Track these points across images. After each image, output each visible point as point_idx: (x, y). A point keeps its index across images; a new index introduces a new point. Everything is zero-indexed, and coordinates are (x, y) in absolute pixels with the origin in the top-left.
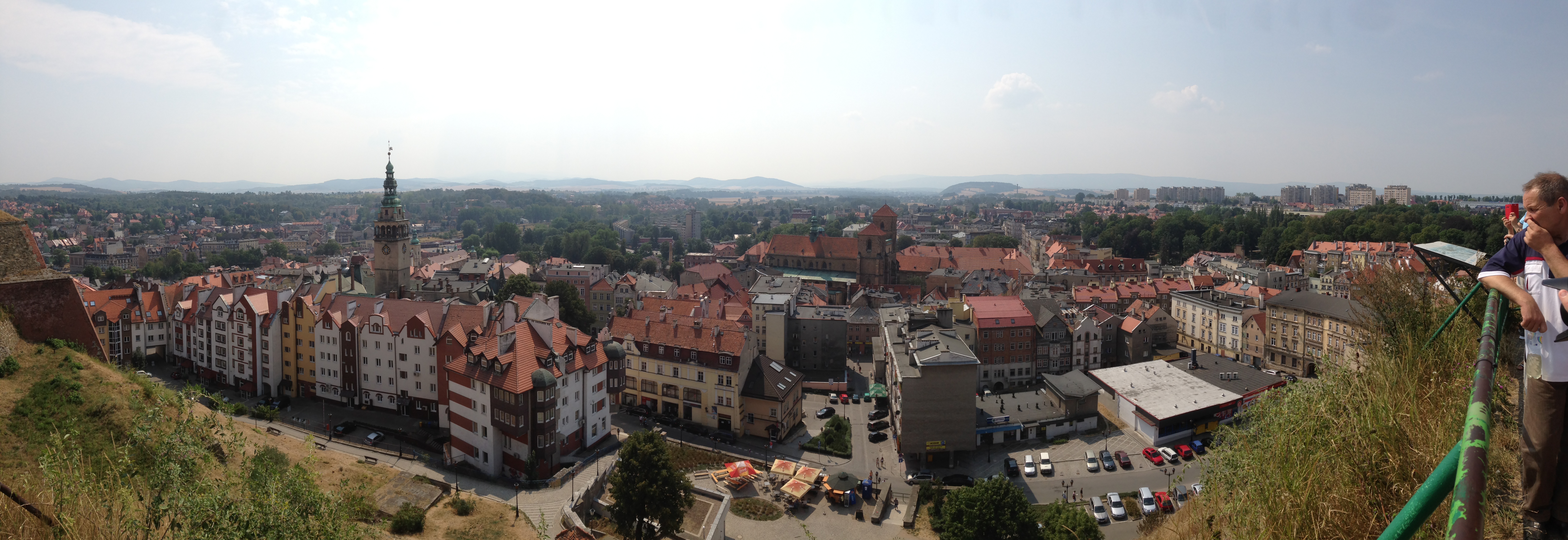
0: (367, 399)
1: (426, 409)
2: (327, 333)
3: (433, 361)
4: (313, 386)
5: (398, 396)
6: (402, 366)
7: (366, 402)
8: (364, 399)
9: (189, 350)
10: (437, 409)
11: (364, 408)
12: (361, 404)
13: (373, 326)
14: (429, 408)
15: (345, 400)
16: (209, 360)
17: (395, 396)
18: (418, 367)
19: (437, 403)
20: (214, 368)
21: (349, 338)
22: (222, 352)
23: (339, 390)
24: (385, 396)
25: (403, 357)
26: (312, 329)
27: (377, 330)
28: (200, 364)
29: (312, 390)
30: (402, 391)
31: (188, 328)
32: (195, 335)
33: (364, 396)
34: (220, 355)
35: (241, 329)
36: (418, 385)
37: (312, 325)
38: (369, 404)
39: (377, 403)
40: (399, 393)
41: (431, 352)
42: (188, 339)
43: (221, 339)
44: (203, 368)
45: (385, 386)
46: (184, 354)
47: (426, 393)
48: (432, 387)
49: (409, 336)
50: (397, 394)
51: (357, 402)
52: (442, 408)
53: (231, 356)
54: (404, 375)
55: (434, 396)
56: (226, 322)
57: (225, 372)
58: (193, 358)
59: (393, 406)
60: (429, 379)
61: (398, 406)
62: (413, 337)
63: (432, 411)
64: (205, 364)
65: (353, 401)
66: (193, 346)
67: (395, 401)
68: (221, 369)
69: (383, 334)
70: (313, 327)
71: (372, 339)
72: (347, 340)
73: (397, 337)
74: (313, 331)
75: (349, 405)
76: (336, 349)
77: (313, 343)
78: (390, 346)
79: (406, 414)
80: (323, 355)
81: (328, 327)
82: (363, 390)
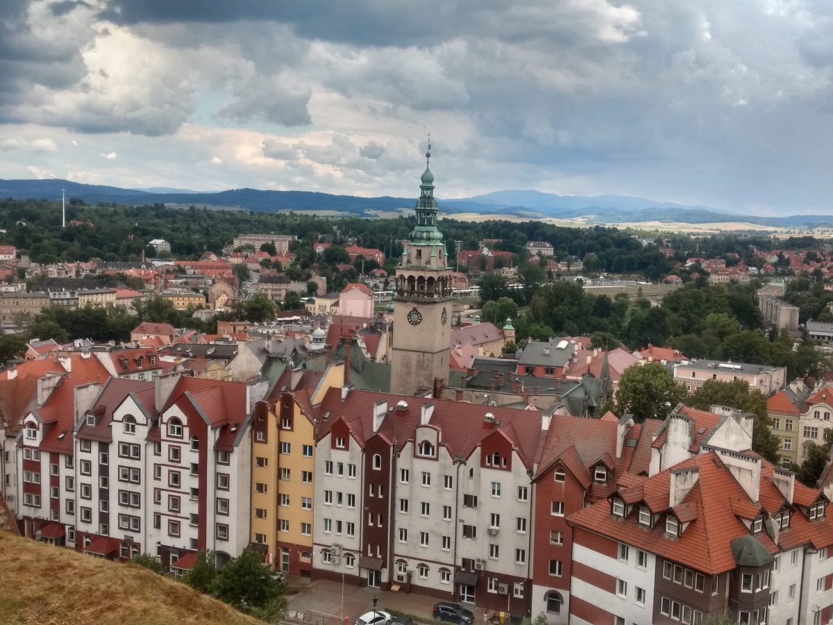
0: (402, 573)
1: (506, 592)
2: (338, 456)
3: (524, 509)
4: (308, 551)
5: (457, 568)
6: (469, 516)
7: (400, 578)
8: (397, 572)
9: (55, 504)
10: (528, 593)
11: (395, 588)
12: (391, 582)
13: (420, 445)
14: (511, 589)
15: (365, 575)
16: (104, 519)
17: (452, 569)
18: (495, 519)
19: (529, 584)
20: (116, 533)
21: (378, 465)
22: (129, 499)
23: (357, 556)
24: (434, 569)
25: (470, 501)
26: (308, 450)
27: (427, 452)
28: (82, 527)
29: (304, 559)
30: (464, 560)
31: (54, 459)
32: (70, 473)
33: (396, 567)
34: (129, 506)
35: (177, 453)
36: (494, 550)
37: (310, 442)
38: (405, 581)
39: (418, 580)
40: (459, 563)
41: (522, 493)
42: (55, 481)
43: (131, 475)
44: (88, 535)
45: (433, 551)
46: (45, 513)
47: (507, 565)
48: (520, 554)
49: (483, 465)
50: (455, 566)
51: (385, 578)
52: (538, 591)
53: (153, 507)
54: (469, 532)
55: (522, 570)
56: (143, 443)
57: (137, 538)
58: (65, 518)
59: (448, 586)
60: (512, 539)
61: (457, 585)
62: (491, 467)
63: (516, 595)
64: (94, 528)
65: (378, 574)
66: (64, 495)
67: (452, 577)
68: (130, 534)
69: (437, 459)
70: (311, 448)
71: (420, 466)
72: (375, 468)
73: (462, 466)
74: (311, 454)
75: (371, 583)
76: (353, 485)
77: (310, 474)
78: (448, 480)
79: (469, 599)
80: (328, 495)
81: (342, 446)
82: (396, 558)
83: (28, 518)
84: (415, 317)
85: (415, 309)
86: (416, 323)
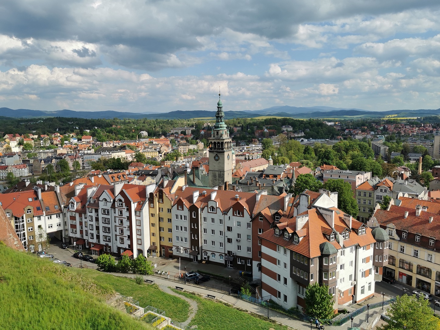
0: (206, 256)
1: (244, 263)
2: (180, 213)
3: (249, 231)
4: (171, 248)
5: (226, 255)
6: (229, 235)
7: (205, 258)
8: (204, 256)
9: (81, 232)
10: (251, 263)
11: (204, 262)
12: (202, 260)
13: (210, 208)
14: (246, 263)
15: (192, 257)
16: (98, 237)
17: (224, 255)
18: (239, 235)
19: (251, 260)
20: (102, 243)
21: (194, 216)
22: (107, 230)
23: (188, 250)
24: (217, 254)
25: (229, 229)
26: (169, 211)
27: (213, 211)
28: (91, 241)
29: (170, 251)
30: (228, 252)
31: (80, 216)
32: (86, 220)
33: (203, 254)
34: (106, 232)
35: (121, 212)
36: (239, 248)
37: (170, 208)
38: (207, 259)
39: (212, 259)
40: (226, 253)
41: (248, 225)
42: (81, 223)
43: (106, 221)
44: (93, 243)
45: (217, 248)
46: (78, 235)
47: (244, 253)
48: (249, 249)
49: (233, 215)
50: (225, 254)
51: (199, 258)
52: (255, 263)
53: (114, 233)
54: (230, 241)
55: (249, 255)
56: (110, 209)
57: (110, 244)
58: (85, 237)
59: (222, 261)
60: (246, 244)
61: (226, 261)
62: (236, 216)
63: (248, 265)
64: (95, 241)
65: (197, 257)
66: (84, 229)
67: (224, 258)
68: (107, 243)
69: (216, 213)
70: (170, 209)
71: (210, 216)
72: (193, 217)
73: (226, 215)
74: (170, 212)
75: (194, 260)
76: (186, 223)
77: (171, 219)
78: (221, 221)
79: (231, 266)
80: (177, 227)
81: (181, 209)
82: (203, 251)
83: (73, 237)
84: (217, 158)
85: (217, 155)
86: (217, 160)
